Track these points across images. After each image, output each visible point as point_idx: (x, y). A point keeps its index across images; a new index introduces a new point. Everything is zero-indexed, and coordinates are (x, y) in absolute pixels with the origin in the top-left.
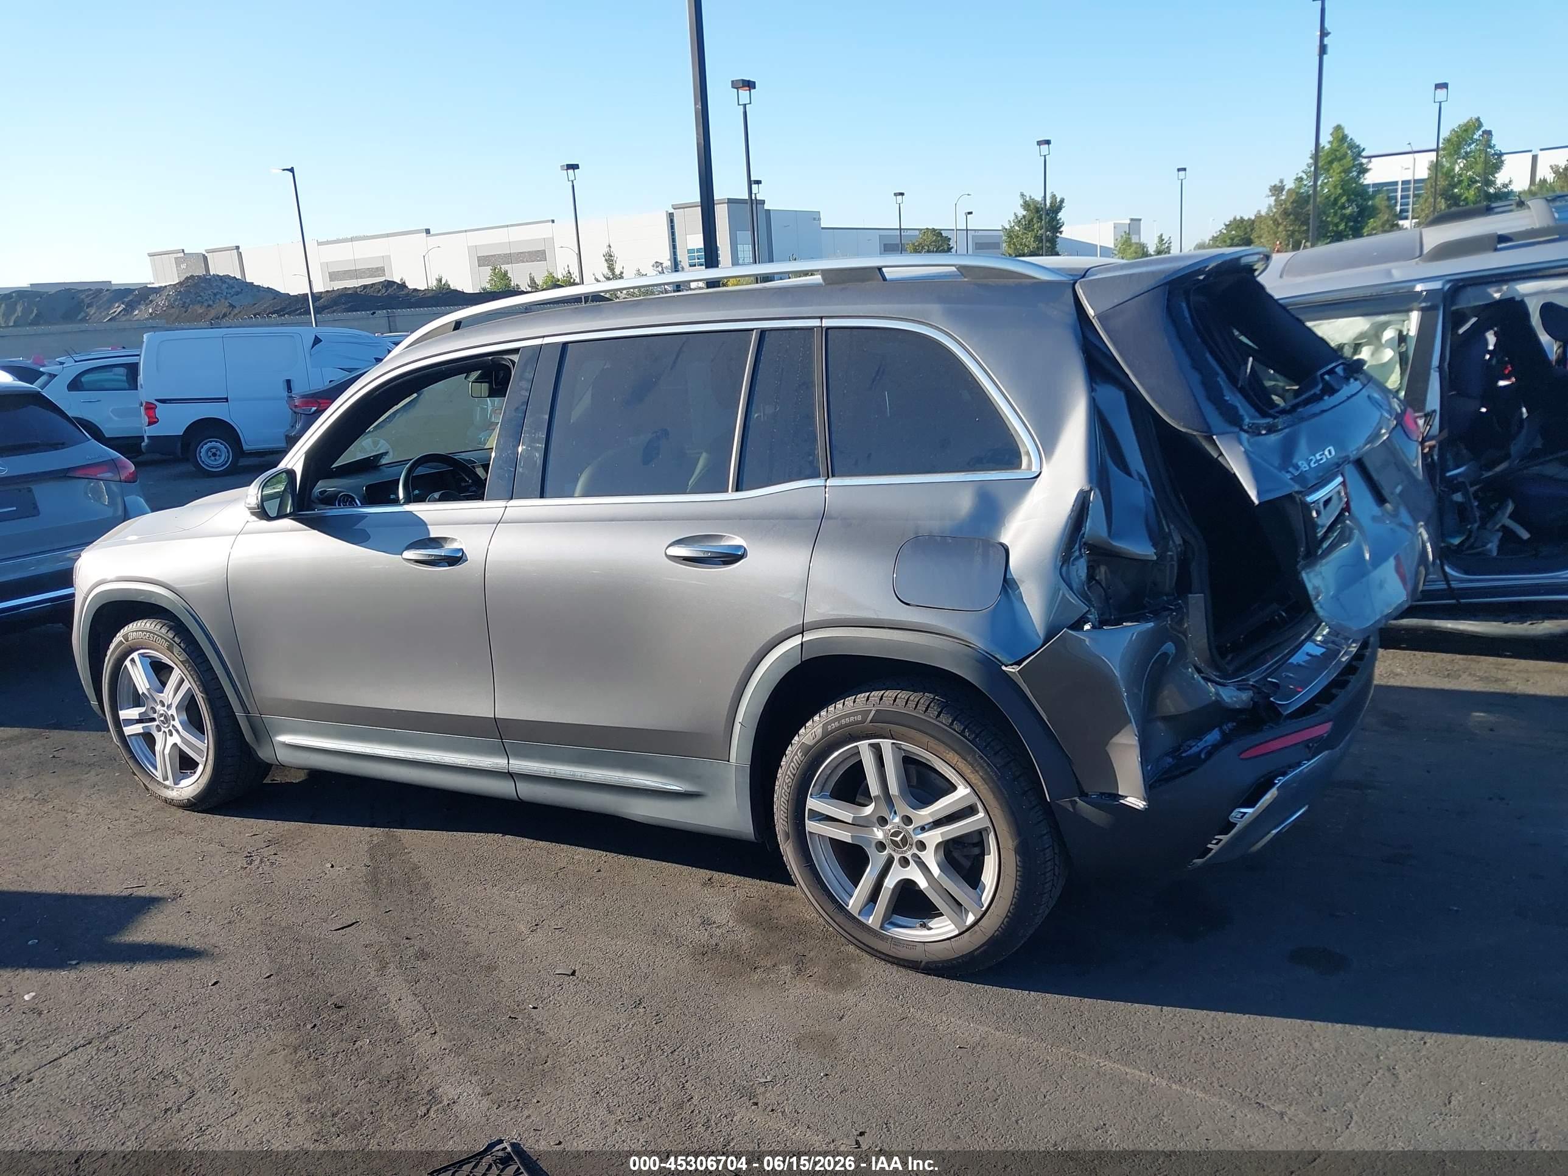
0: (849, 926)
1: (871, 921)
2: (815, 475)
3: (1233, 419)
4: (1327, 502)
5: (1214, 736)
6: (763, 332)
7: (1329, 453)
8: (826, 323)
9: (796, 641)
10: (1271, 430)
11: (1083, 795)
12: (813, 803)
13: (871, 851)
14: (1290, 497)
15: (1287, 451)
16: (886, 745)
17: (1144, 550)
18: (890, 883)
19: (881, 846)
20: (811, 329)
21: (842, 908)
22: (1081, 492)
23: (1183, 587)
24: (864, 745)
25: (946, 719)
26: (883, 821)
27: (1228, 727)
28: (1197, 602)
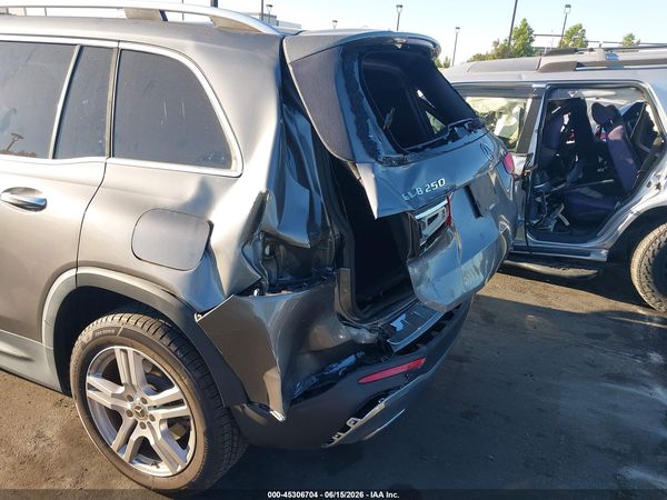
0: (112, 457)
1: (125, 456)
2: (102, 154)
3: (373, 152)
4: (431, 220)
5: (351, 360)
6: (82, 47)
7: (442, 183)
8: (122, 46)
9: (72, 273)
10: (401, 163)
11: (250, 403)
12: (90, 379)
13: (124, 416)
14: (405, 213)
15: (411, 179)
16: (130, 350)
17: (302, 240)
18: (134, 438)
19: (130, 414)
20: (112, 48)
21: (107, 446)
22: (261, 193)
23: (338, 262)
24: (117, 348)
25: (166, 341)
26: (131, 399)
27: (360, 354)
28: (346, 274)
